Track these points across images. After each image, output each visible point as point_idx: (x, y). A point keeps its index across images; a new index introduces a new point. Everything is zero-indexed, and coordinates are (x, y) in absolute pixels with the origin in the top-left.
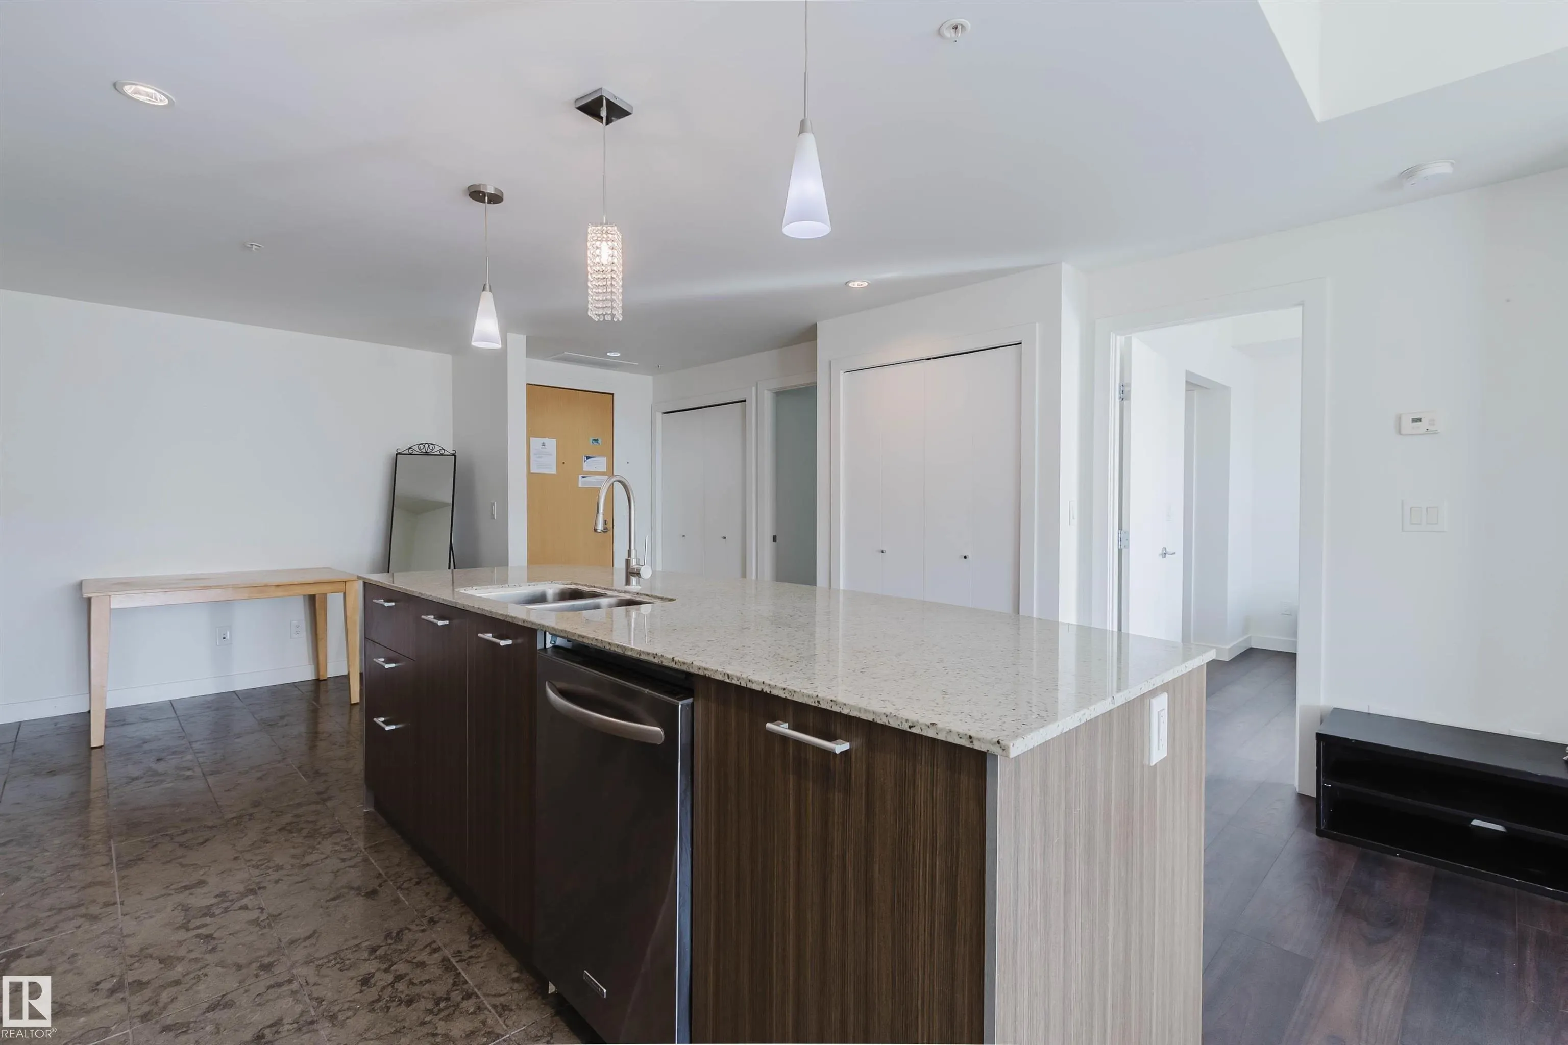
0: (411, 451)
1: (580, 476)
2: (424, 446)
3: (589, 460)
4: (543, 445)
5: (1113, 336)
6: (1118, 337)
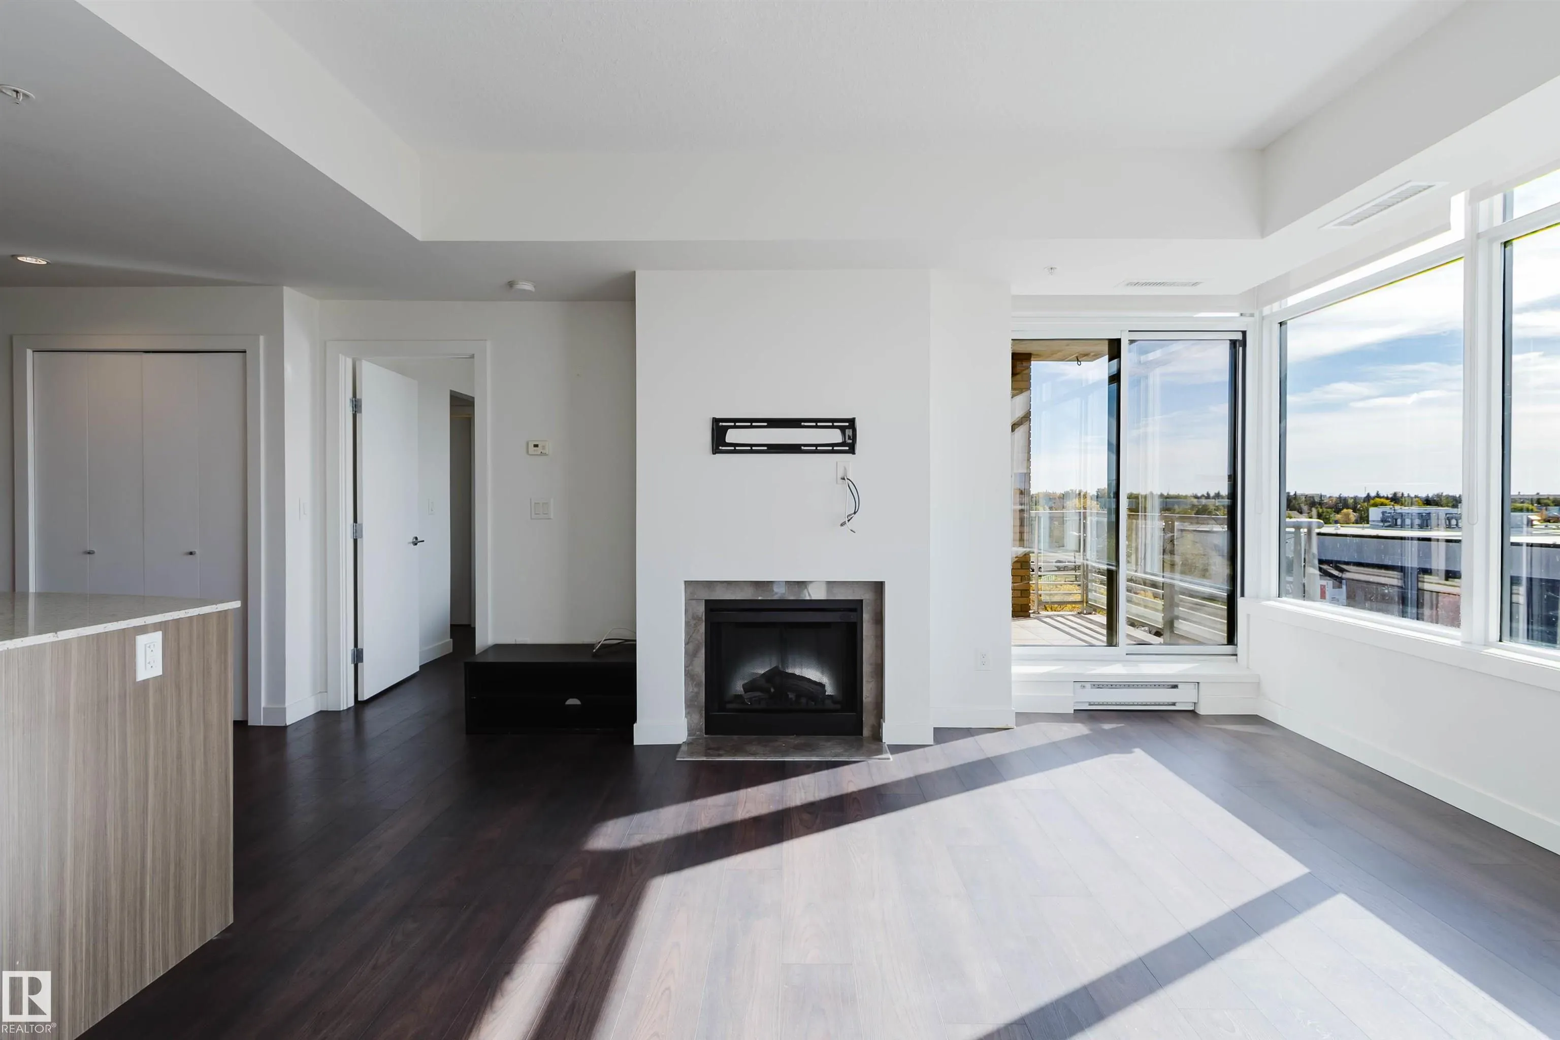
5: (342, 357)
6: (347, 359)
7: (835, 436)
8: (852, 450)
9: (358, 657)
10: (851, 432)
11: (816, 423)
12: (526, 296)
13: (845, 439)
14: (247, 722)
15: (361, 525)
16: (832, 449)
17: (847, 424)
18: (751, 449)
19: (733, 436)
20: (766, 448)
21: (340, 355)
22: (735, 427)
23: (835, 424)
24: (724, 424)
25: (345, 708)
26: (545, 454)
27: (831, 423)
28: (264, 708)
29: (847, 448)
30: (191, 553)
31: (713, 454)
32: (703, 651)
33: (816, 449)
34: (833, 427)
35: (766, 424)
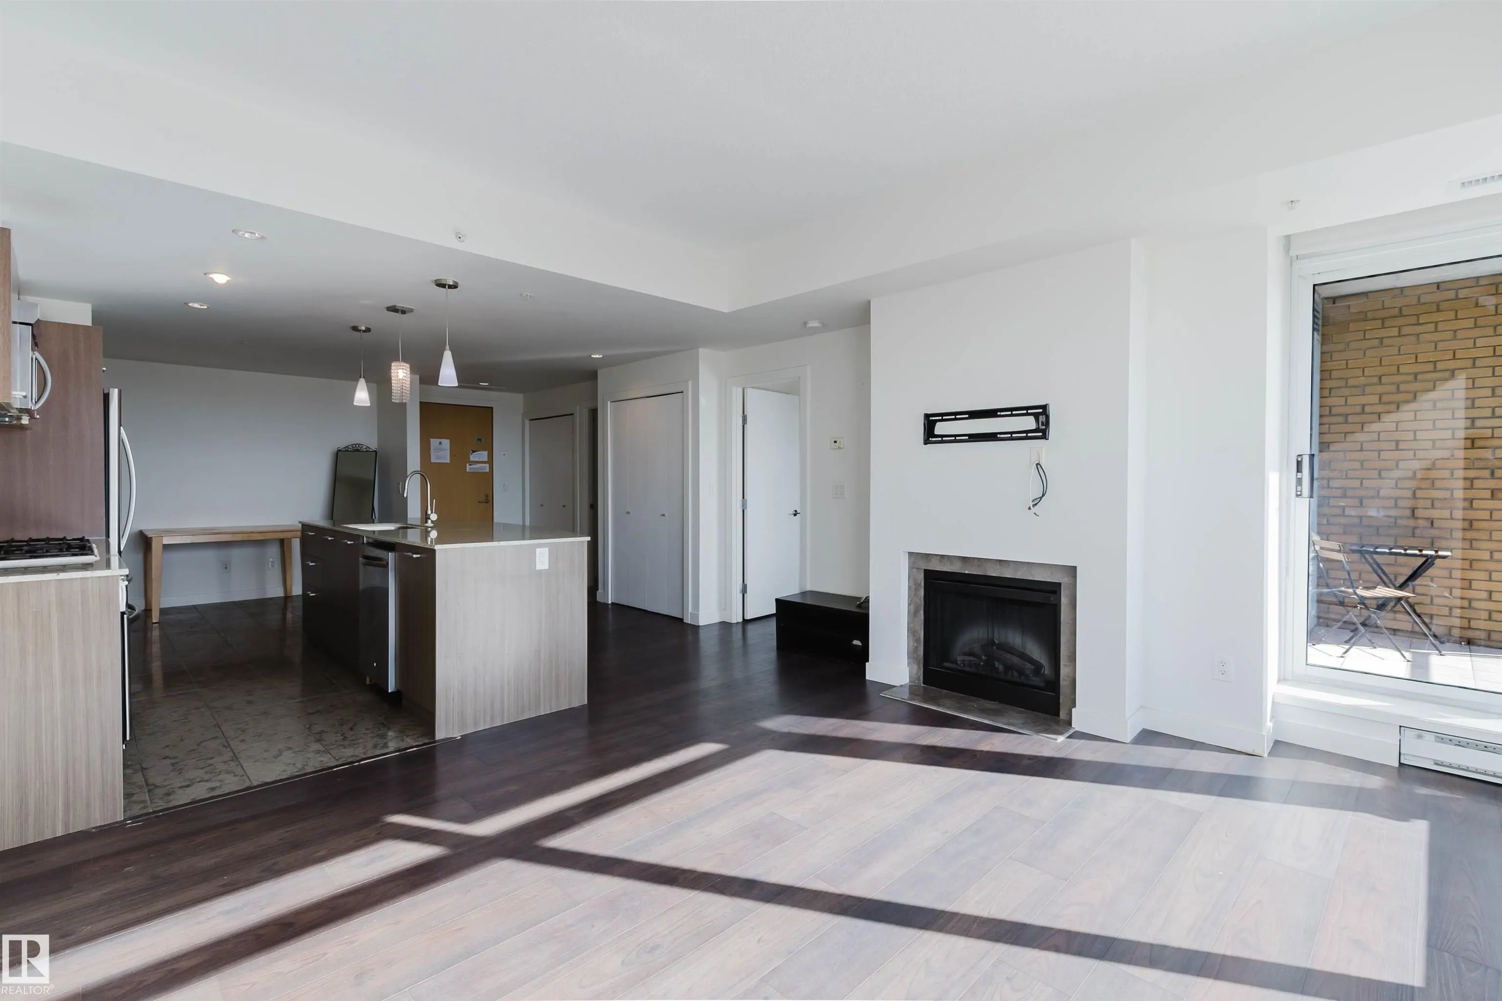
0: (347, 449)
1: (468, 464)
2: (356, 446)
3: (475, 453)
4: (440, 443)
5: (734, 389)
6: (738, 389)
7: (1029, 423)
8: (1044, 437)
9: (744, 590)
10: (1045, 418)
11: (1012, 411)
12: (814, 331)
13: (1038, 425)
14: (683, 619)
15: (746, 500)
16: (1026, 435)
17: (1041, 410)
18: (955, 439)
19: (941, 428)
20: (967, 438)
21: (733, 387)
22: (942, 420)
23: (1029, 411)
24: (933, 418)
25: (735, 622)
26: (841, 448)
27: (1025, 411)
28: (690, 613)
29: (1041, 434)
30: (663, 515)
31: (924, 444)
32: (922, 612)
33: (1011, 436)
34: (1027, 414)
35: (967, 416)
